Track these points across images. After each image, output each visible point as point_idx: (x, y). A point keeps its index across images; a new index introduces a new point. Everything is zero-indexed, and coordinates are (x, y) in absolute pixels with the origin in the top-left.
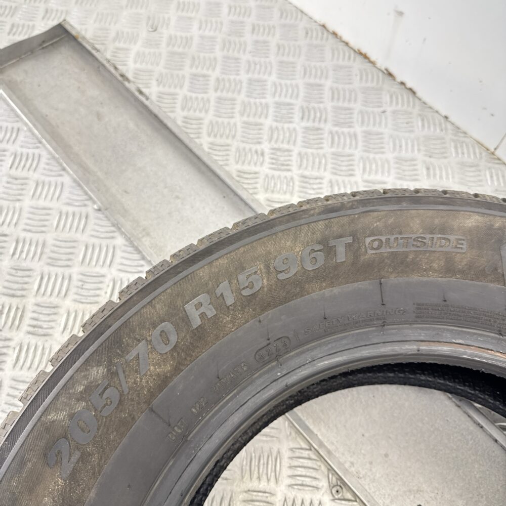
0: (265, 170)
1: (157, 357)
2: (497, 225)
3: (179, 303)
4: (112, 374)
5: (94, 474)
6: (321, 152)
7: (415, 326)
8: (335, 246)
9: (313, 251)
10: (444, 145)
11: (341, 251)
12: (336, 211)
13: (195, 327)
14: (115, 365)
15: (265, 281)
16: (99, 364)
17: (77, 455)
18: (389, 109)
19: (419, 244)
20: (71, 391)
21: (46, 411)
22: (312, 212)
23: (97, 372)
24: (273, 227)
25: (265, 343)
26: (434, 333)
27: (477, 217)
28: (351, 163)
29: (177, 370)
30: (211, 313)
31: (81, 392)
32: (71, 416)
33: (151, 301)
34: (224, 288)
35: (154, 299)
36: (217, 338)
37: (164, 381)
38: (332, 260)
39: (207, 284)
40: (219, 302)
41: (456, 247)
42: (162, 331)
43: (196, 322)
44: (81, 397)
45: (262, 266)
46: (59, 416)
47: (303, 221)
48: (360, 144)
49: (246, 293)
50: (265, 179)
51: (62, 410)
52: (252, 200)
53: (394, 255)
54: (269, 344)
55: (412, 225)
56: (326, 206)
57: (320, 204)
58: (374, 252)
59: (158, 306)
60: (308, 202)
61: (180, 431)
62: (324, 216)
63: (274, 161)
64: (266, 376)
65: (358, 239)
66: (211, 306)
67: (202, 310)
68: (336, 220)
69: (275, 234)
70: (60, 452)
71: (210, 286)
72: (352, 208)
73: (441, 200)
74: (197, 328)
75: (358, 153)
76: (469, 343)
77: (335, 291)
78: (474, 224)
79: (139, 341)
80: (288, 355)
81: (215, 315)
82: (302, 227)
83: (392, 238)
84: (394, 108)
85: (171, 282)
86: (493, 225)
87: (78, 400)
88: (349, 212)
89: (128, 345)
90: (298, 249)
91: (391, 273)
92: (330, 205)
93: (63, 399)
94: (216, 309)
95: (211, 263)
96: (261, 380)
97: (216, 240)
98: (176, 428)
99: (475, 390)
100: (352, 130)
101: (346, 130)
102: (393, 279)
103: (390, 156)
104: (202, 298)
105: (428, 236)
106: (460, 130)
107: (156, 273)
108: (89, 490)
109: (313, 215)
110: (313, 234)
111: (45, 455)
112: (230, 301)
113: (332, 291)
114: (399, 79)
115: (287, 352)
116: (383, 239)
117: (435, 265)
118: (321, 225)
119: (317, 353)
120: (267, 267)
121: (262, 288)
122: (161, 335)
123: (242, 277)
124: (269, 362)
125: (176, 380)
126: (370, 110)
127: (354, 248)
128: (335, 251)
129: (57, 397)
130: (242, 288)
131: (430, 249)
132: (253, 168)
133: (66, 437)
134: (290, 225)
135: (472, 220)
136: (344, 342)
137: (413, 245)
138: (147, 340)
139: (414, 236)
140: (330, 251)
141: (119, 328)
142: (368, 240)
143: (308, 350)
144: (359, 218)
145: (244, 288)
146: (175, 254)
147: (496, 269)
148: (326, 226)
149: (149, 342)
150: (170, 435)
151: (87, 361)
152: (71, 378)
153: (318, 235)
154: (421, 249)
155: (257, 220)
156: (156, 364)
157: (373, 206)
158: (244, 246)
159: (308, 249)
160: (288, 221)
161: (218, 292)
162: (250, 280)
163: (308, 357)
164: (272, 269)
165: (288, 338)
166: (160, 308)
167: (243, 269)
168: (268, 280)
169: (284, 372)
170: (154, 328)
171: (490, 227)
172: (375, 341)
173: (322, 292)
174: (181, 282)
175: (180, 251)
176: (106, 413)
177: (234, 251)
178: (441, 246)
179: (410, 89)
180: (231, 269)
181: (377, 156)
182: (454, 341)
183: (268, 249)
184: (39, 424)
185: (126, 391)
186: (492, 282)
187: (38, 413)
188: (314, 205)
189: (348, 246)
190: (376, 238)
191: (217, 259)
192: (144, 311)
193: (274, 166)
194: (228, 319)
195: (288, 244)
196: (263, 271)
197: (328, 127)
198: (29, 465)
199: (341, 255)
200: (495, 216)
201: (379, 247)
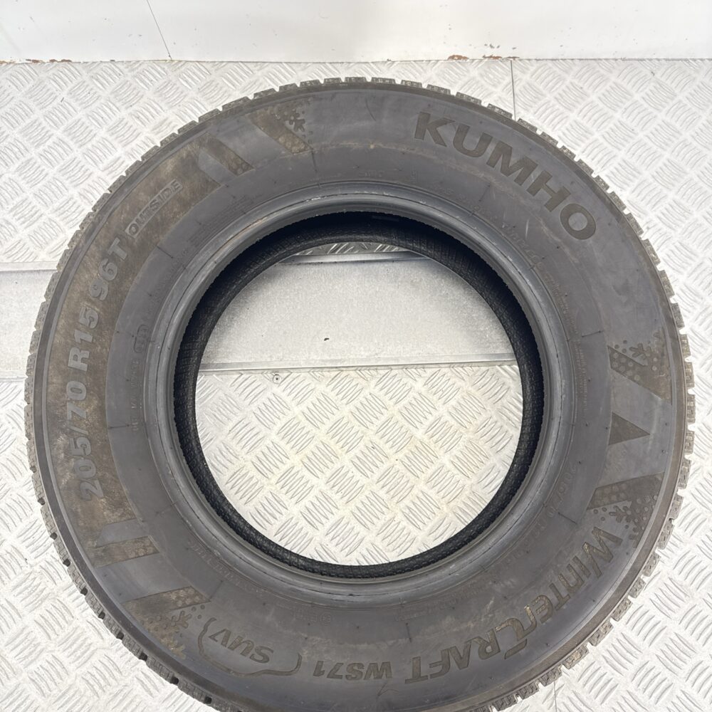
0: (23, 233)
1: (84, 403)
2: (184, 155)
3: (63, 367)
4: (70, 433)
5: (115, 481)
6: (49, 178)
7: (201, 251)
8: (113, 252)
9: (104, 266)
10: (132, 87)
11: (119, 251)
12: (93, 231)
13: (86, 370)
14: (67, 427)
15: (96, 309)
16: (58, 436)
17: (97, 483)
18: (64, 94)
19: (155, 207)
20: (59, 462)
21: (58, 483)
22: (81, 245)
23: (61, 440)
24: (67, 276)
25: (134, 340)
26: (214, 245)
27: (170, 161)
28: (79, 165)
29: (101, 399)
30: (86, 354)
31: (65, 457)
32: (73, 471)
33: (47, 382)
34: (78, 336)
35: (47, 380)
36: (104, 363)
37: (101, 410)
38: (120, 261)
39: (67, 343)
40: (84, 345)
41: (176, 189)
42: (71, 389)
43: (84, 367)
44: (68, 459)
45: (86, 303)
46: (67, 477)
47: (81, 256)
48: (71, 143)
49: (93, 326)
50: (31, 240)
51: (65, 474)
52: (39, 265)
53: (149, 225)
54: (136, 338)
55: (141, 199)
56: (85, 233)
57: (80, 235)
58: (137, 234)
59: (55, 380)
60: (73, 240)
61: (137, 423)
62: (90, 241)
63: (22, 220)
64: (154, 355)
65: (121, 235)
66: (82, 352)
67: (80, 358)
68: (99, 236)
69: (73, 278)
70: (87, 490)
71: (69, 341)
72: (99, 221)
73: (143, 167)
74: (88, 369)
75: (78, 153)
76: (236, 232)
77: (140, 276)
78: (172, 166)
79: (65, 406)
80: (153, 333)
81: (90, 353)
82: (84, 259)
83: (138, 217)
84: (67, 90)
85: (46, 363)
86: (182, 158)
87: (68, 462)
88: (101, 224)
89: (62, 413)
90: (95, 274)
91: (159, 237)
92: (86, 230)
93: (59, 469)
94: (87, 350)
95: (56, 330)
96: (153, 360)
97: (44, 316)
98: (133, 424)
99: (285, 248)
100: (54, 138)
101: (50, 142)
102: (163, 239)
103: (103, 133)
104: (73, 352)
105: (155, 197)
106: (131, 63)
107: (32, 367)
108: (122, 489)
109: (83, 246)
110: (94, 257)
111: (82, 499)
112: (89, 338)
113: (138, 278)
114: (46, 60)
115: (151, 333)
116: (134, 222)
117: (176, 210)
118: (93, 248)
119: (167, 317)
120: (89, 300)
121: (99, 314)
122: (73, 391)
123: (82, 320)
124: (147, 346)
125: (106, 403)
126: (50, 108)
127: (125, 243)
128: (116, 254)
129: (55, 472)
130: (88, 325)
131: (163, 204)
132: (13, 241)
133: (82, 482)
134: (76, 265)
135: (169, 165)
136: (174, 297)
137: (153, 210)
138: (69, 401)
139: (148, 205)
140: (113, 258)
141: (47, 411)
142: (127, 231)
143: (160, 320)
144: (109, 223)
145: (90, 325)
146: (31, 348)
147: (207, 181)
148: (97, 246)
149: (71, 401)
150: (134, 430)
151: (50, 442)
152: (52, 457)
153: (98, 255)
154: (160, 208)
155: (55, 281)
156: (87, 407)
157: (111, 207)
158: (64, 303)
159: (101, 269)
160: (73, 264)
161: (78, 340)
162: (87, 317)
163: (164, 323)
164: (93, 299)
165: (142, 325)
166: (57, 380)
167: (77, 315)
168: (98, 307)
169: (161, 344)
170: (65, 391)
171: (182, 160)
172: (190, 280)
173: (134, 284)
174: (52, 356)
175: (31, 343)
176: (89, 451)
177: (61, 310)
178: (168, 196)
179: (63, 61)
180: (71, 322)
181: (94, 142)
182: (228, 239)
183: (79, 291)
184: (62, 492)
185: (87, 433)
186: (212, 190)
187: (55, 488)
188: (78, 239)
189: (120, 245)
190: (130, 225)
191: (57, 325)
192: (49, 390)
193: (26, 224)
194: (100, 348)
195: (87, 276)
196: (89, 305)
197: (33, 153)
198: (79, 510)
199: (122, 254)
200: (179, 150)
201: (137, 229)
